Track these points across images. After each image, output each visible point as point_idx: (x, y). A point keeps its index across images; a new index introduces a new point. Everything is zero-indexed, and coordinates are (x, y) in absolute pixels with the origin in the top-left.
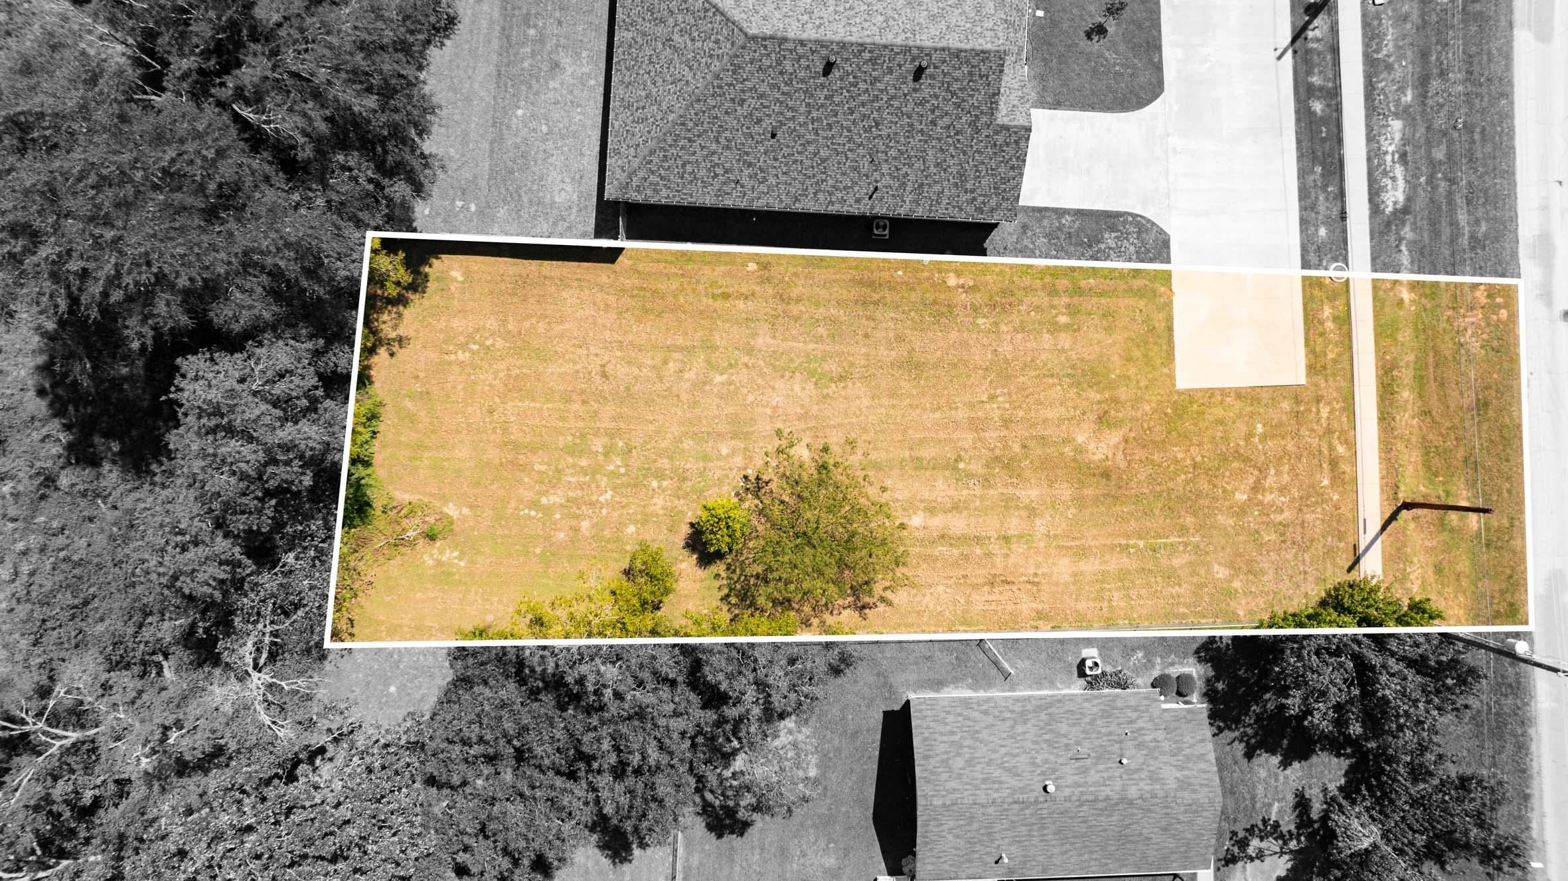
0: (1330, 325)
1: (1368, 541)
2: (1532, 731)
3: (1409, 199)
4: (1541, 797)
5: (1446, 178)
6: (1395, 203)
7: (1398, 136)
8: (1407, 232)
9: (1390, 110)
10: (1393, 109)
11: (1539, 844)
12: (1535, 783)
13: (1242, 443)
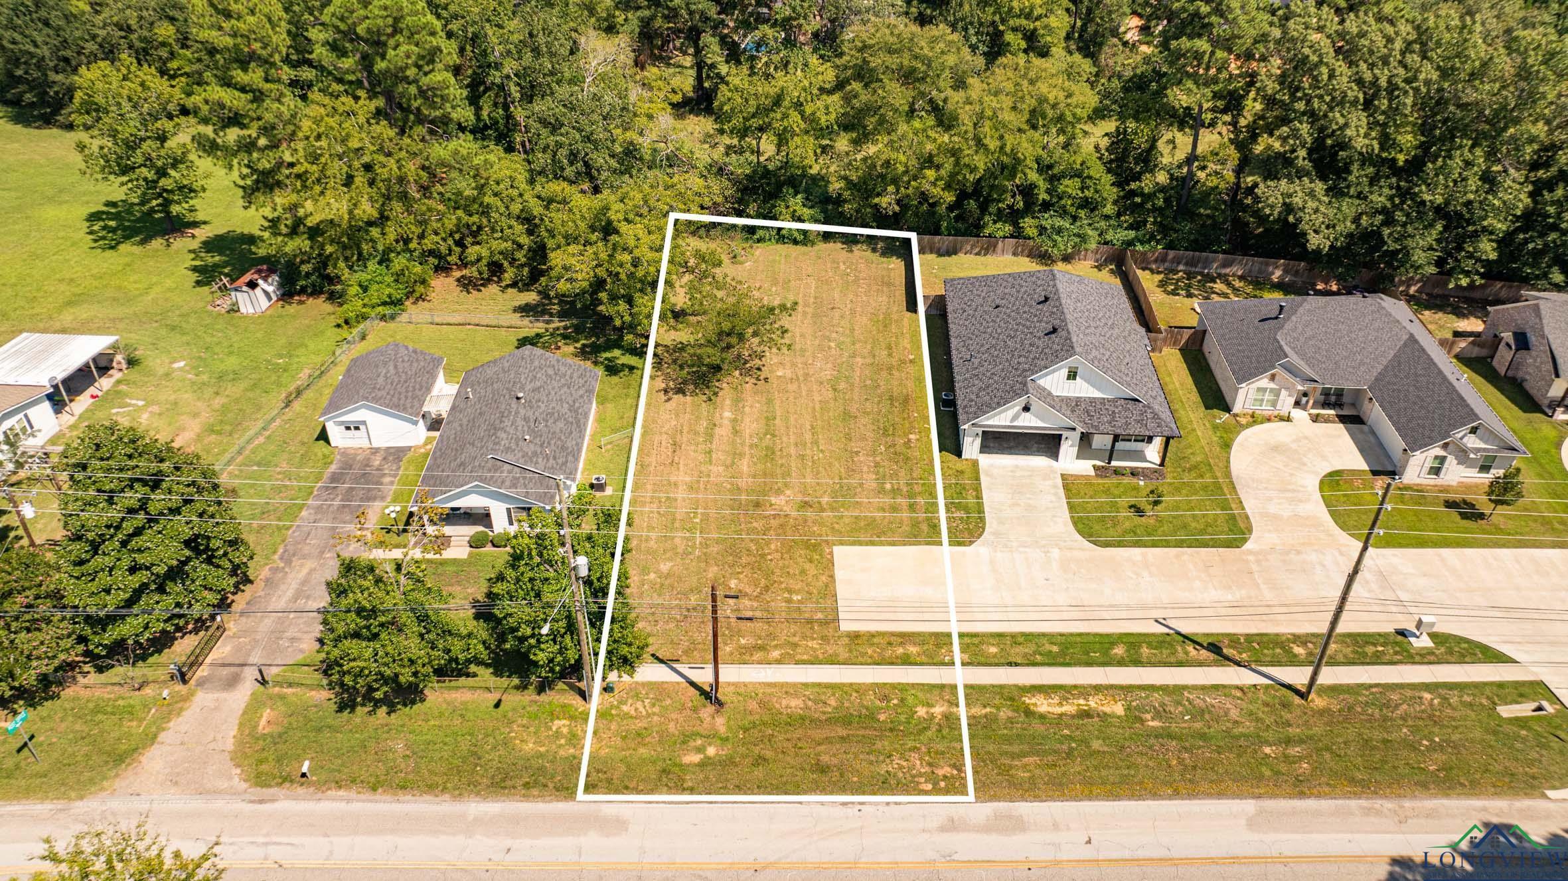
0: (900, 651)
1: (681, 670)
2: (447, 796)
3: (1042, 717)
4: (371, 801)
5: (1071, 749)
6: (1035, 705)
7: (1107, 709)
8: (1004, 714)
9: (1131, 702)
10: (1134, 704)
11: (320, 795)
12: (388, 797)
13: (783, 586)
